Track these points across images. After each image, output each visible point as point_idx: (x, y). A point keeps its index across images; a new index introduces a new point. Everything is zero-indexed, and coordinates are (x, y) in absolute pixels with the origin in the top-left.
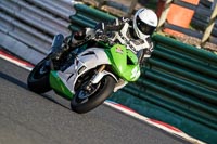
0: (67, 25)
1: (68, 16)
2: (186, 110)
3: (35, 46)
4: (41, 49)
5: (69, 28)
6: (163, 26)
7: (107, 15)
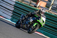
0: (13, 7)
1: (13, 4)
2: (44, 29)
3: (5, 12)
4: (6, 13)
5: (14, 7)
6: (38, 7)
7: (24, 4)
